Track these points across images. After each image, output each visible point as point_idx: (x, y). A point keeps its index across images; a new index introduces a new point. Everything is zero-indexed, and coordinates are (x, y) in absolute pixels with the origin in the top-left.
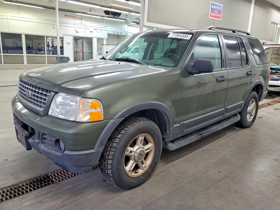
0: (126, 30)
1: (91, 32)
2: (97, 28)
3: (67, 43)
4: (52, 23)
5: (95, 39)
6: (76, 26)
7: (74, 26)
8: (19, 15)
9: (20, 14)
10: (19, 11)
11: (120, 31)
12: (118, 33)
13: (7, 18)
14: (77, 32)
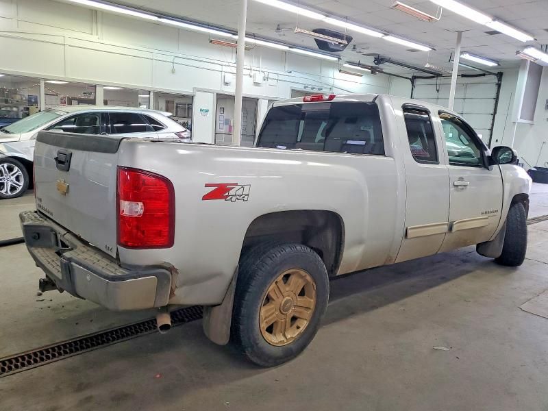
0: (331, 81)
1: (257, 84)
2: (271, 76)
3: (201, 110)
4: (171, 59)
5: (263, 101)
6: (225, 69)
7: (219, 68)
8: (94, 38)
9: (97, 34)
10: (94, 25)
11: (317, 84)
12: (313, 89)
13: (63, 43)
14: (227, 84)
